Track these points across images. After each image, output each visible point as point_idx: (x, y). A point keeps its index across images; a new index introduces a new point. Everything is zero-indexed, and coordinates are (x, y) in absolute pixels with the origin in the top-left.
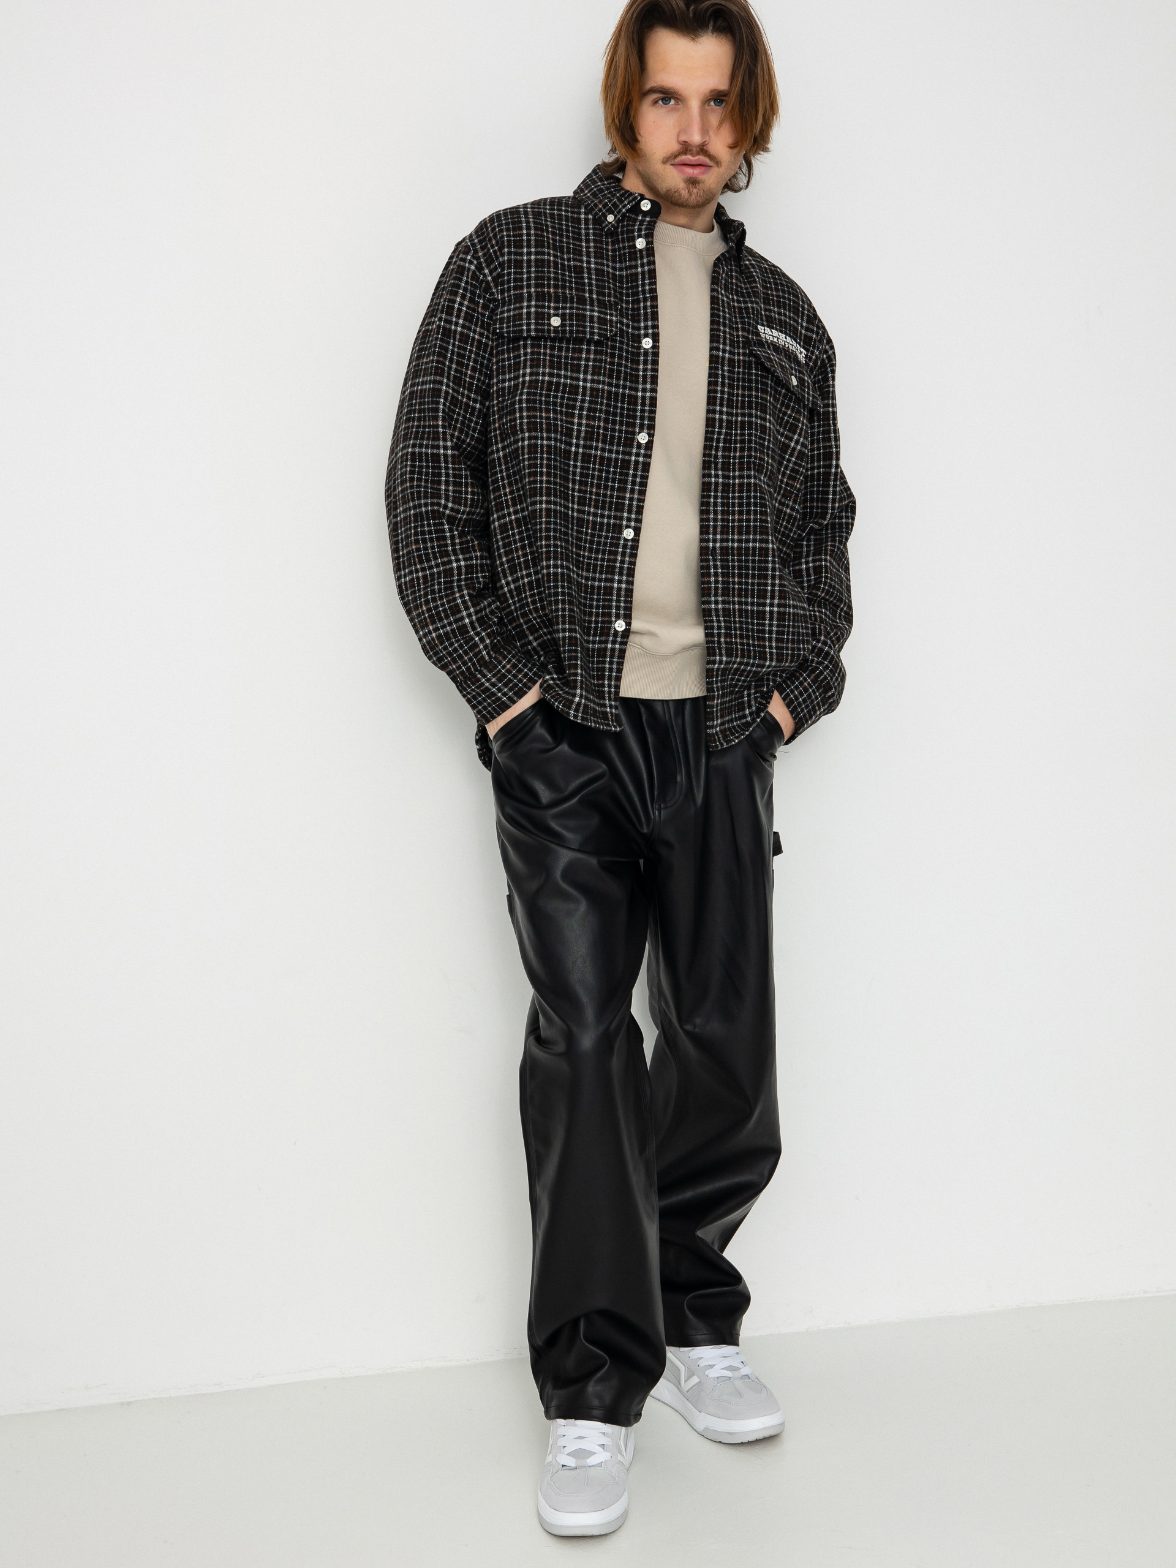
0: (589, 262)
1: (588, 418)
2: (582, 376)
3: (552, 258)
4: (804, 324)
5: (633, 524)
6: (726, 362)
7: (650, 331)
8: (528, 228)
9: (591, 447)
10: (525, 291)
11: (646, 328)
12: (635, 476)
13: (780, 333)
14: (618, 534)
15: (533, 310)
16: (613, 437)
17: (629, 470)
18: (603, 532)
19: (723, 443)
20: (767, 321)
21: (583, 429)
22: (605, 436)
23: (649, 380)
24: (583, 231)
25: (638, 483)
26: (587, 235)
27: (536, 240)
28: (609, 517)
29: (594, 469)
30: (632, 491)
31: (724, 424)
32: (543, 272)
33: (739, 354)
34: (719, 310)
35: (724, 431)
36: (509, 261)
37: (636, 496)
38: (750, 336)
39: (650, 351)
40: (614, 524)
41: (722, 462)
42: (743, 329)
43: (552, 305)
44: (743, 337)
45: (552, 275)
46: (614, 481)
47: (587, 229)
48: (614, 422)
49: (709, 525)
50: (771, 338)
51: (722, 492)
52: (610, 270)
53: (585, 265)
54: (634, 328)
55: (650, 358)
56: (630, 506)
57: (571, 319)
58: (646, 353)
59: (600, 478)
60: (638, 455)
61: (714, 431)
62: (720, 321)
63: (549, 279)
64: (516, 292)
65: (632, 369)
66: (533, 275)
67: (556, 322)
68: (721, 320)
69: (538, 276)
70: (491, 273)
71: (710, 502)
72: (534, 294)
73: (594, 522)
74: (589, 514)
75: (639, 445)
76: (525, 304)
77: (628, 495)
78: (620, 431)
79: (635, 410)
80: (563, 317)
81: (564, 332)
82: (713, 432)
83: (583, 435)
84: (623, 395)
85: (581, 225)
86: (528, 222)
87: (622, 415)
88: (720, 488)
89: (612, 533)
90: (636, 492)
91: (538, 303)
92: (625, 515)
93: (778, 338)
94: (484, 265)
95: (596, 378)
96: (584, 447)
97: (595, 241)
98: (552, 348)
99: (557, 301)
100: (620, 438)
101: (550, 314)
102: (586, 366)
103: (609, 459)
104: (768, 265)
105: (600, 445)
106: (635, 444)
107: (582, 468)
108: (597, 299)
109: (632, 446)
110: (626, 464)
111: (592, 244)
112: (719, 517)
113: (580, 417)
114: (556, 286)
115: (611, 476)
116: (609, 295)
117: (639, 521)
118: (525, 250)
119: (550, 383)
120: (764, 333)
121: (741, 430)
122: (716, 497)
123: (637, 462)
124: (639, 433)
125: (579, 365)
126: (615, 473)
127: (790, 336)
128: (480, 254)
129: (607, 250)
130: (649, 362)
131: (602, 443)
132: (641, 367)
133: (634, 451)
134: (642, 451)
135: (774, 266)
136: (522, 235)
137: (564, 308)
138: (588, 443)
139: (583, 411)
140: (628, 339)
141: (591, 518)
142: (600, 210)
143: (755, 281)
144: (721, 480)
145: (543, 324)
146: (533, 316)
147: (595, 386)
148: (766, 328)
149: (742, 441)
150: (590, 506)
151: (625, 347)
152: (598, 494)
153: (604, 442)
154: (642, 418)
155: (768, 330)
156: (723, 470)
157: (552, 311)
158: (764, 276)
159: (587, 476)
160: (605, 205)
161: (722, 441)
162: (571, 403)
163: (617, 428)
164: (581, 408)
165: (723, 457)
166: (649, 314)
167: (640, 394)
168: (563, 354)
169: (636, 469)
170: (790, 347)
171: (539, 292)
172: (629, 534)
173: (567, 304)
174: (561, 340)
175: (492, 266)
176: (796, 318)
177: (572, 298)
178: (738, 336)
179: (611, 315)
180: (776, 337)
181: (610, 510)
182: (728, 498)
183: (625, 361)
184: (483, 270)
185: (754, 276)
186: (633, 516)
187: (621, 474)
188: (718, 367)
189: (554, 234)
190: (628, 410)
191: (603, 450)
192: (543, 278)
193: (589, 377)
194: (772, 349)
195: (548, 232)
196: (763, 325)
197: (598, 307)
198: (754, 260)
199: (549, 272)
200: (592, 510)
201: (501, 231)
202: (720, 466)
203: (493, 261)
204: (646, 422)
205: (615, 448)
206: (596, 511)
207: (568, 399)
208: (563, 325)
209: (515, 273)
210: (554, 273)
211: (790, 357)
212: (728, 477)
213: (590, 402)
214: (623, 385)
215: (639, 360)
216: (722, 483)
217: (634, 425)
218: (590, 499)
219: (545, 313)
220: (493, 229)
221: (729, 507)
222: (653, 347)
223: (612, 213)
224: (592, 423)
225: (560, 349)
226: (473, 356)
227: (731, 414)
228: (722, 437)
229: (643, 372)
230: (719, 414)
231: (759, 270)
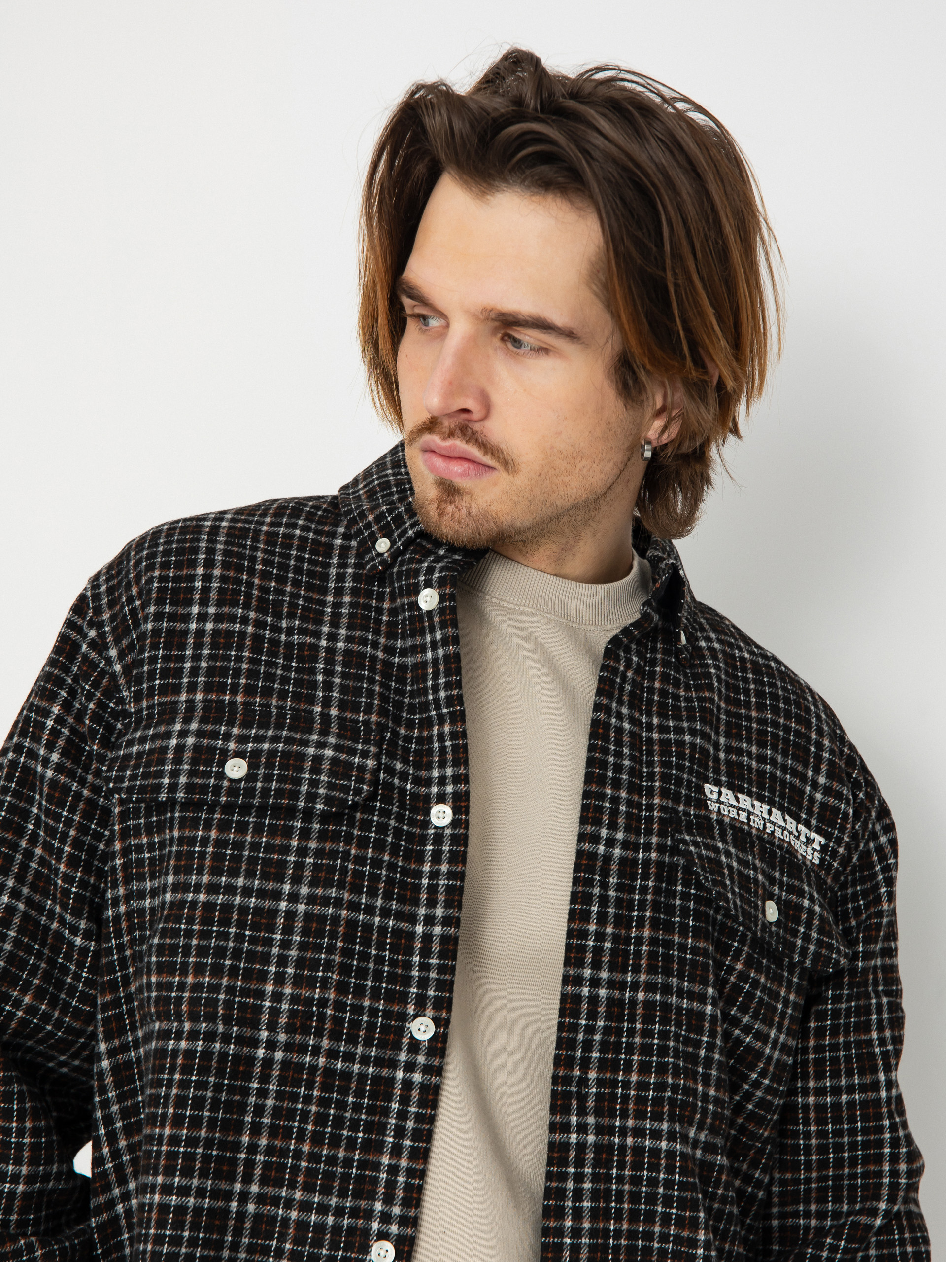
0: (332, 637)
1: (298, 981)
2: (287, 888)
3: (250, 629)
4: (822, 780)
5: (394, 1229)
6: (614, 867)
7: (450, 789)
8: (209, 564)
9: (302, 1049)
10: (183, 697)
11: (442, 781)
12: (402, 1115)
13: (756, 803)
14: (359, 1252)
15: (190, 741)
16: (355, 1024)
17: (390, 1101)
18: (321, 1246)
19: (601, 1051)
20: (729, 774)
21: (285, 1006)
22: (338, 1021)
23: (441, 898)
24: (333, 571)
25: (409, 1132)
26: (341, 578)
27: (221, 590)
28: (339, 1212)
29: (308, 1100)
30: (396, 1151)
31: (602, 1009)
32: (227, 658)
33: (647, 848)
34: (606, 751)
35: (601, 1023)
36: (156, 632)
37: (404, 1163)
38: (681, 808)
39: (448, 831)
40: (351, 1229)
41: (597, 1094)
42: (664, 793)
43: (235, 731)
44: (663, 808)
45: (245, 666)
46: (354, 1127)
47: (343, 566)
48: (360, 991)
49: (562, 1244)
50: (733, 813)
51: (594, 1167)
52: (380, 654)
53: (324, 643)
54: (417, 781)
55: (446, 848)
56: (391, 1185)
57: (270, 765)
58: (439, 838)
59: (321, 1120)
60: (410, 1067)
61: (578, 1025)
62: (605, 776)
63: (237, 673)
64: (164, 700)
65: (405, 872)
66: (204, 664)
67: (236, 769)
68: (610, 774)
69: (215, 667)
70: (121, 656)
71: (565, 1190)
72: (199, 706)
73: (302, 1225)
74: (289, 1204)
75: (415, 1046)
76: (178, 727)
77: (386, 1160)
78: (373, 1012)
79: (408, 966)
80: (253, 760)
81: (250, 792)
82: (574, 1028)
83: (283, 1021)
84: (383, 929)
85: (331, 558)
86: (211, 551)
87: (378, 976)
88: (590, 1156)
89: (345, 1250)
90: (405, 1153)
91: (204, 727)
92: (378, 1206)
93: (750, 814)
94: (110, 639)
95: (319, 891)
96: (288, 1047)
97: (354, 592)
98: (224, 826)
99: (246, 724)
100: (371, 1026)
101: (227, 751)
102: (299, 866)
103: (346, 1075)
104: (752, 653)
105: (325, 1043)
106: (406, 1041)
107: (280, 1096)
108: (339, 717)
109: (397, 1047)
110: (383, 1087)
111: (347, 599)
112: (586, 1225)
113: (280, 979)
114: (250, 690)
115: (348, 1115)
116: (369, 709)
117: (412, 1222)
118: (195, 610)
119: (209, 907)
120: (718, 801)
121: (643, 1023)
122: (579, 1178)
123: (407, 1084)
124: (416, 1016)
125: (283, 864)
126: (357, 1108)
127: (781, 809)
128: (106, 616)
129: (380, 611)
130: (445, 857)
131: (330, 1038)
132: (427, 868)
133: (403, 1057)
134: (421, 1059)
135: (765, 656)
136: (192, 578)
137: (259, 739)
138: (298, 1038)
139: (286, 966)
140: (402, 806)
141: (294, 1215)
142: (368, 526)
143: (710, 688)
144: (591, 1138)
145: (207, 775)
146: (187, 755)
147: (317, 909)
148: (724, 790)
149: (646, 1050)
150: (292, 1186)
151: (392, 823)
152: (314, 1157)
153: (335, 1036)
154: (423, 983)
155: (728, 795)
156: (598, 1113)
157: (232, 746)
158: (736, 678)
159: (290, 1114)
160: (379, 518)
161: (596, 1047)
162: (259, 949)
163: (366, 1003)
164: (283, 961)
165: (600, 1082)
166: (449, 750)
167: (419, 929)
168: (249, 838)
169: (405, 1100)
170: (778, 833)
171: (211, 701)
172: (383, 1253)
173: (268, 729)
174: (245, 809)
175: (125, 643)
176: (800, 768)
177: (281, 716)
178: (650, 808)
179: (365, 754)
180: (744, 811)
181: (343, 1194)
182: (608, 1178)
183: (392, 854)
184: (107, 649)
185: (709, 676)
186: (396, 1210)
187: (371, 1110)
188: (593, 880)
189: (265, 576)
190: (393, 963)
191: (332, 1054)
192: (224, 672)
193: (304, 890)
194: (729, 838)
195: (252, 572)
196: (718, 783)
197: (339, 736)
198: (720, 641)
199: (239, 659)
200: (298, 1195)
201: (151, 568)
202: (591, 1103)
203: (127, 632)
204: (431, 993)
205: (360, 1049)
206: (307, 1197)
207: (253, 940)
208: (250, 777)
209: (165, 658)
210: (251, 661)
211: (773, 855)
212: (611, 1130)
213: (302, 946)
214: (382, 909)
215: (423, 852)
216: (596, 1145)
217: (404, 998)
218: (295, 1169)
219: (215, 748)
220: (138, 563)
221: (608, 1200)
222: (454, 824)
223: (388, 535)
224: (305, 993)
225: (242, 828)
226: (72, 832)
227: (622, 986)
228: (597, 1037)
229: (430, 878)
230: (590, 986)
231: (726, 664)
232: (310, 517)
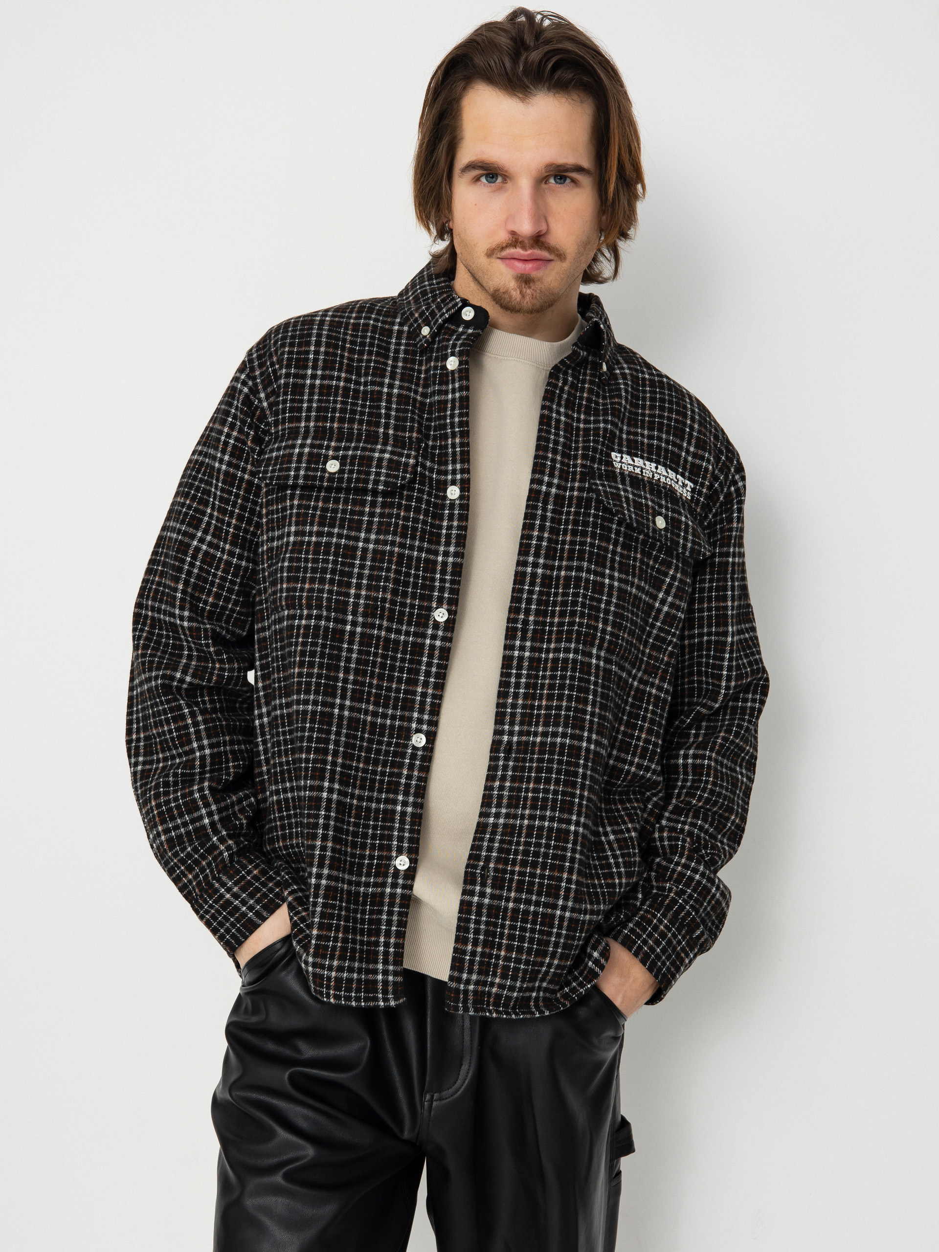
0: (391, 386)
1: (369, 588)
2: (363, 535)
3: (342, 384)
4: (692, 449)
5: (425, 727)
6: (551, 499)
7: (458, 477)
8: (318, 344)
9: (372, 626)
10: (303, 424)
11: (454, 472)
12: (429, 664)
13: (647, 462)
14: (405, 740)
15: (307, 450)
16: (401, 613)
17: (422, 656)
18: (384, 736)
19: (537, 605)
20: (628, 447)
21: (362, 601)
22: (392, 611)
23: (453, 541)
24: (393, 347)
25: (433, 674)
26: (397, 351)
27: (325, 360)
28: (393, 718)
29: (376, 655)
30: (426, 684)
31: (538, 580)
32: (328, 401)
33: (572, 489)
34: (549, 432)
35: (537, 589)
36: (286, 385)
37: (430, 691)
38: (596, 466)
39: (457, 502)
40: (400, 727)
42: (584, 457)
43: (333, 444)
44: (583, 466)
45: (339, 406)
46: (401, 670)
47: (398, 344)
48: (405, 594)
49: (506, 712)
50: (630, 468)
51: (527, 670)
52: (419, 398)
53: (385, 390)
54: (439, 472)
55: (456, 512)
56: (423, 703)
57: (352, 464)
58: (452, 506)
59: (383, 666)
60: (434, 637)
61: (524, 589)
62: (548, 447)
63: (334, 410)
64: (291, 425)
65: (432, 526)
66: (315, 405)
67: (333, 466)
68: (551, 445)
69: (321, 407)
70: (267, 397)
72: (312, 430)
73: (373, 724)
74: (366, 712)
75: (436, 625)
76: (299, 442)
77: (420, 690)
78: (412, 606)
79: (433, 580)
80: (343, 461)
81: (341, 480)
82: (522, 591)
83: (361, 610)
84: (419, 559)
85: (391, 338)
86: (319, 335)
87: (415, 586)
88: (526, 664)
89: (397, 738)
90: (431, 686)
91: (314, 442)
92: (416, 715)
93: (642, 469)
94: (260, 387)
95: (382, 537)
96: (364, 625)
97: (405, 360)
98: (326, 500)
99: (339, 440)
100: (411, 615)
101: (328, 456)
102: (370, 523)
103: (397, 642)
105: (385, 623)
106: (431, 622)
107: (360, 652)
108: (394, 435)
109: (426, 626)
110: (418, 649)
111: (400, 364)
112: (521, 702)
113: (359, 586)
114: (342, 420)
115: (398, 664)
116: (411, 430)
117: (434, 723)
118: (309, 372)
119: (318, 544)
120: (621, 462)
121: (563, 589)
122: (518, 676)
123: (432, 647)
124: (437, 608)
125: (360, 522)
126: (403, 660)
128: (257, 373)
129: (420, 372)
130: (456, 517)
131: (388, 621)
132: (445, 523)
133: (430, 632)
134: (440, 633)
136: (308, 353)
137: (347, 449)
138: (369, 620)
139: (362, 579)
140: (431, 487)
141: (369, 718)
142: (416, 320)
143: (619, 396)
144: (527, 654)
145: (316, 470)
146: (305, 458)
147: (380, 547)
148: (624, 456)
150: (368, 702)
151: (425, 497)
152: (380, 687)
153: (391, 619)
154: (442, 590)
155: (627, 458)
157: (331, 453)
158: (638, 390)
159: (366, 663)
160: (422, 314)
161: (534, 602)
162: (347, 569)
163: (408, 601)
164: (360, 576)
166: (458, 453)
167: (440, 559)
168: (341, 507)
169: (431, 656)
170: (663, 480)
171: (319, 427)
172: (419, 740)
173: (351, 442)
174: (339, 490)
175: (269, 390)
176: (678, 441)
177: (360, 434)
178: (575, 466)
179: (408, 456)
180: (638, 467)
181: (395, 708)
183: (424, 515)
184: (259, 393)
185: (619, 390)
186: (426, 717)
187: (411, 661)
188: (538, 506)
189: (352, 351)
190: (424, 578)
191: (389, 630)
192: (326, 410)
193: (373, 537)
194: (628, 483)
195: (343, 348)
196: (621, 452)
197: (393, 446)
199: (335, 402)
200: (371, 708)
201: (283, 345)
202: (529, 634)
203: (270, 383)
204: (446, 595)
205: (404, 628)
206: (376, 709)
207: (343, 564)
208: (341, 471)
209: (292, 401)
210: (342, 403)
212: (540, 650)
213: (372, 568)
214: (418, 547)
215: (443, 514)
216: (530, 658)
217: (430, 598)
218: (369, 693)
219: (321, 454)
220: (276, 343)
221: (536, 689)
222: (461, 497)
223: (428, 324)
224: (374, 594)
225: (337, 501)
227: (552, 568)
228: (535, 597)
229: (447, 529)
230: (532, 567)
231: (633, 382)
232: (379, 313)
